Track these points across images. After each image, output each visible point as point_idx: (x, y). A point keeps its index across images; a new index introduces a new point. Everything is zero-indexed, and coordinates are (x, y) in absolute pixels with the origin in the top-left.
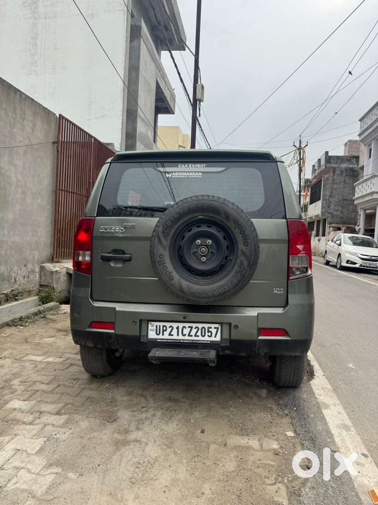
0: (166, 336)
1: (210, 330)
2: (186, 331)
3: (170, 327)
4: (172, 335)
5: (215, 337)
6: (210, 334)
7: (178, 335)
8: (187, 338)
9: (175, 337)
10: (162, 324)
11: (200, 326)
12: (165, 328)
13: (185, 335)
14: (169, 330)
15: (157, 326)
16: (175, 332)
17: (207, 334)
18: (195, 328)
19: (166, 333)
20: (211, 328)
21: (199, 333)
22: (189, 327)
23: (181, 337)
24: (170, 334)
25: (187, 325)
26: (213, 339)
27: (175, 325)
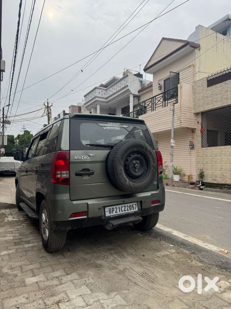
0: (114, 213)
1: (133, 206)
2: (123, 209)
3: (115, 208)
4: (117, 212)
5: (136, 209)
6: (133, 208)
7: (120, 212)
8: (124, 212)
9: (118, 213)
10: (111, 207)
11: (129, 205)
12: (113, 209)
13: (123, 211)
14: (115, 210)
15: (109, 209)
16: (118, 210)
17: (132, 208)
18: (127, 206)
19: (114, 212)
20: (133, 205)
21: (129, 209)
22: (124, 206)
23: (121, 212)
24: (116, 212)
25: (123, 205)
26: (135, 210)
27: (118, 207)
